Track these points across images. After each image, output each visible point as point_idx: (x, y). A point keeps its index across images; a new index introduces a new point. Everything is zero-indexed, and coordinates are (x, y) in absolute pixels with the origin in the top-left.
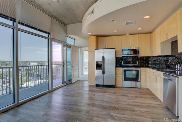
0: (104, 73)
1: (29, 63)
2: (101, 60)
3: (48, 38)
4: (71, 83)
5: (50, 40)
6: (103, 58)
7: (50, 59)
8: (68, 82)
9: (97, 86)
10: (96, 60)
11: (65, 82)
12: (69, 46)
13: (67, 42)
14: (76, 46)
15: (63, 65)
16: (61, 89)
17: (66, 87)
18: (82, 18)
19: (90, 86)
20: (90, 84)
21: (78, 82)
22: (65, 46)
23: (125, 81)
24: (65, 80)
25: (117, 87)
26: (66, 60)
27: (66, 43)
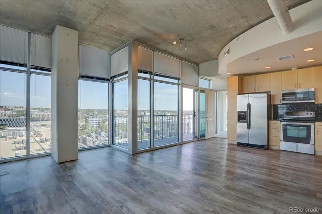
0: (249, 127)
1: (143, 113)
2: (245, 109)
3: (178, 85)
4: (204, 139)
5: (180, 86)
6: (249, 106)
7: (180, 108)
8: (200, 137)
9: (240, 144)
10: (239, 109)
11: (196, 137)
12: (203, 91)
13: (200, 86)
14: (211, 90)
15: (194, 115)
16: (192, 143)
17: (197, 142)
18: (219, 55)
19: (229, 144)
20: (230, 142)
21: (214, 139)
22: (197, 91)
23: (284, 141)
24: (197, 135)
25: (271, 149)
26: (199, 109)
27: (198, 86)
